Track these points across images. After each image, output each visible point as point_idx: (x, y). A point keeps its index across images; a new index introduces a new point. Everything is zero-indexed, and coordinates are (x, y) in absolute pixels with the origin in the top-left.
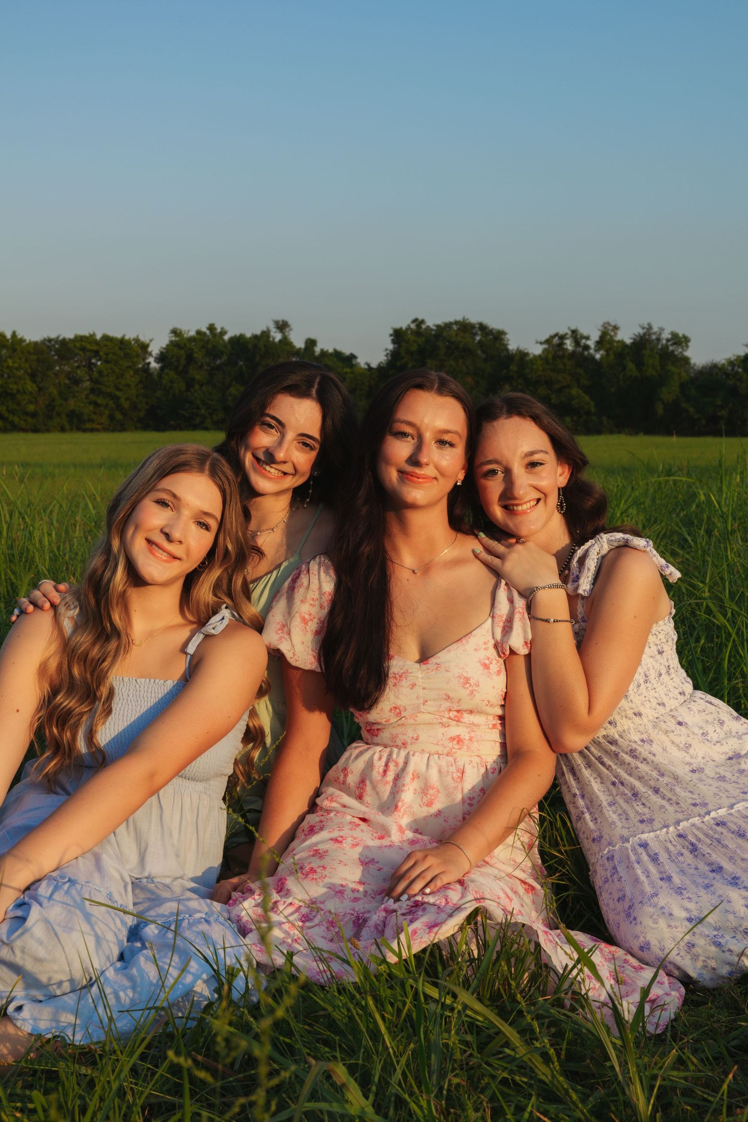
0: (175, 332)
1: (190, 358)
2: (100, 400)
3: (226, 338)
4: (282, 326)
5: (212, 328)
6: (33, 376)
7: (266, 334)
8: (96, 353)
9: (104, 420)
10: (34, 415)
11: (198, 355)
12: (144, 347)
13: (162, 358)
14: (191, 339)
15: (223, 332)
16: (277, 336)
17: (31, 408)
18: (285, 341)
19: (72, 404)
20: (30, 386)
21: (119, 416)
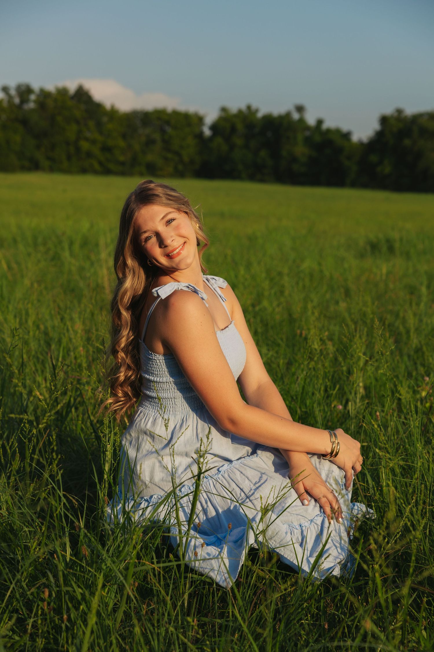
0: (224, 110)
1: (233, 129)
2: (170, 155)
3: (260, 115)
4: (300, 109)
5: (249, 107)
6: (124, 136)
7: (288, 115)
8: (168, 123)
9: (171, 169)
10: (123, 164)
11: (240, 127)
12: (200, 120)
13: (214, 127)
14: (236, 116)
15: (257, 111)
16: (296, 116)
17: (122, 158)
18: (302, 121)
19: (150, 158)
20: (122, 143)
21: (180, 167)
